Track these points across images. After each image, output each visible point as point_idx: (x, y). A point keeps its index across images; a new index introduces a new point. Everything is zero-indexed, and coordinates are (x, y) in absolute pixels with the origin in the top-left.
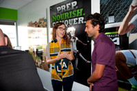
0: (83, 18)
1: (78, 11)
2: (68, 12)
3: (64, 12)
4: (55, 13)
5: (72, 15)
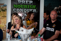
0: (36, 10)
2: (27, 5)
3: (24, 4)
4: (16, 3)
5: (29, 7)
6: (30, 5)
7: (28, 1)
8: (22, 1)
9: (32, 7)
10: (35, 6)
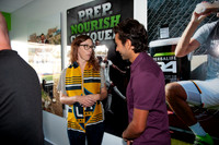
1: (113, 18)
2: (97, 19)
3: (90, 19)
5: (103, 24)
6: (103, 17)
7: (99, 7)
8: (87, 11)
9: (110, 21)
10: (118, 17)
